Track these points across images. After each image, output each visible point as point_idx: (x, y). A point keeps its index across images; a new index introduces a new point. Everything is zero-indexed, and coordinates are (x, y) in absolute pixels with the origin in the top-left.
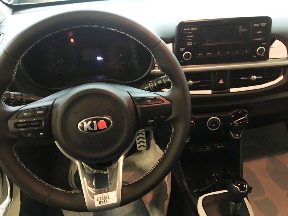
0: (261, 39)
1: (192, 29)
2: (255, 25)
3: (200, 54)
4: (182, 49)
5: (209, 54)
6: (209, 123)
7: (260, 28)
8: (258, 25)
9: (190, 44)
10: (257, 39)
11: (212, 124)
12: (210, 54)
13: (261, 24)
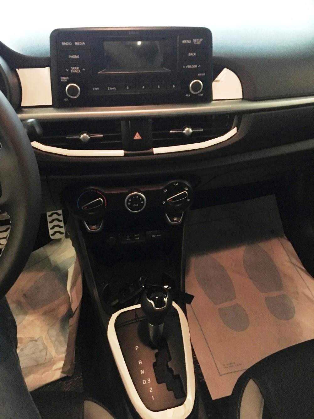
0: (196, 66)
1: (76, 44)
2: (184, 42)
3: (96, 89)
4: (64, 79)
5: (111, 89)
6: (128, 201)
7: (192, 48)
8: (188, 42)
9: (75, 70)
10: (189, 67)
11: (132, 203)
12: (114, 88)
13: (195, 41)
